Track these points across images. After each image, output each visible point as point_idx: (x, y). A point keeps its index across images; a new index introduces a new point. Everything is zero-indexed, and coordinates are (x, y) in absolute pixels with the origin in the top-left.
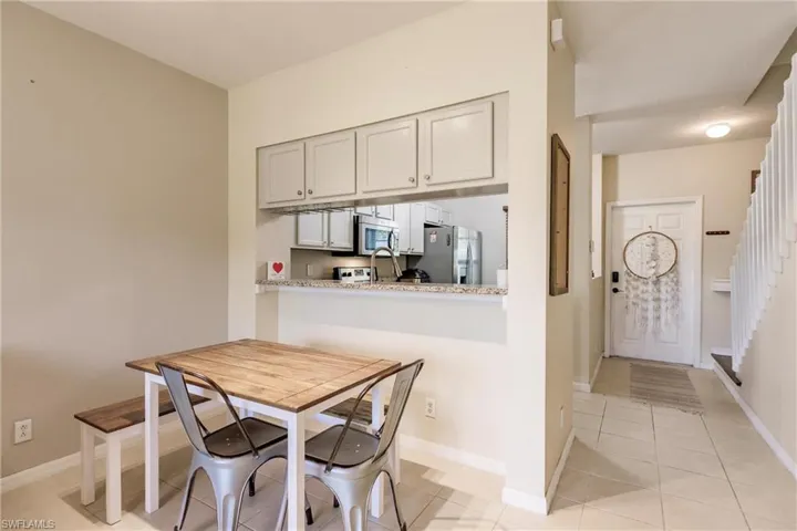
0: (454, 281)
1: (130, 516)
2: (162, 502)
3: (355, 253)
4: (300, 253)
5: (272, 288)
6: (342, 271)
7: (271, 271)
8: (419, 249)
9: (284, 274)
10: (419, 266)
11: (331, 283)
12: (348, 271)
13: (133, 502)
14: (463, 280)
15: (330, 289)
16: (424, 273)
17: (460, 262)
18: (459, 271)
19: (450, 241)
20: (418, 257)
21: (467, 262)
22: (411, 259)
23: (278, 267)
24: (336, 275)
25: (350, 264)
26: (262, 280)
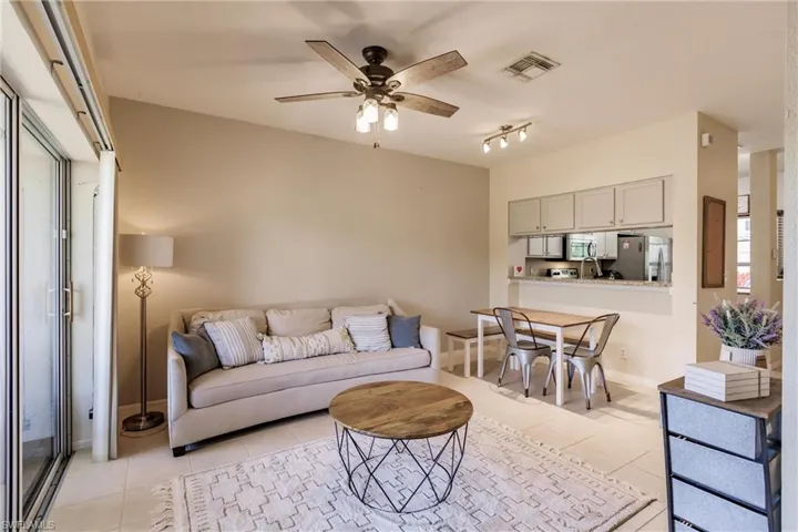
0: (645, 279)
1: (473, 378)
2: (484, 375)
3: (564, 259)
4: (530, 260)
5: (516, 281)
6: (553, 271)
7: (516, 271)
8: (613, 254)
9: (522, 273)
10: (614, 268)
11: (547, 279)
12: (557, 271)
13: (474, 372)
14: (654, 279)
15: (546, 282)
16: (618, 273)
17: (651, 264)
18: (651, 272)
19: (642, 248)
20: (612, 261)
21: (659, 264)
22: (605, 263)
23: (519, 269)
24: (549, 273)
25: (558, 267)
26: (511, 277)
